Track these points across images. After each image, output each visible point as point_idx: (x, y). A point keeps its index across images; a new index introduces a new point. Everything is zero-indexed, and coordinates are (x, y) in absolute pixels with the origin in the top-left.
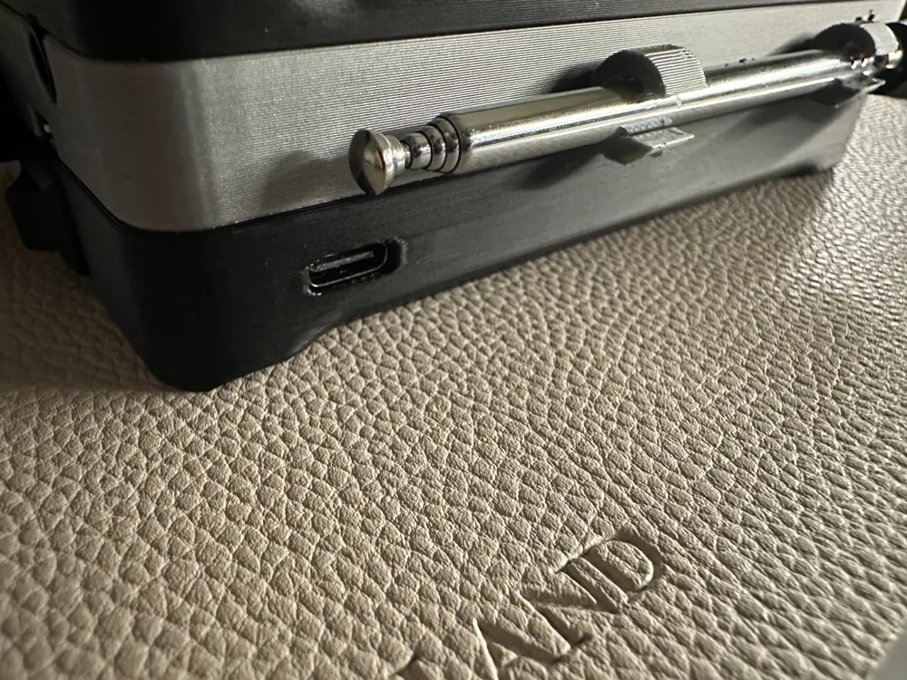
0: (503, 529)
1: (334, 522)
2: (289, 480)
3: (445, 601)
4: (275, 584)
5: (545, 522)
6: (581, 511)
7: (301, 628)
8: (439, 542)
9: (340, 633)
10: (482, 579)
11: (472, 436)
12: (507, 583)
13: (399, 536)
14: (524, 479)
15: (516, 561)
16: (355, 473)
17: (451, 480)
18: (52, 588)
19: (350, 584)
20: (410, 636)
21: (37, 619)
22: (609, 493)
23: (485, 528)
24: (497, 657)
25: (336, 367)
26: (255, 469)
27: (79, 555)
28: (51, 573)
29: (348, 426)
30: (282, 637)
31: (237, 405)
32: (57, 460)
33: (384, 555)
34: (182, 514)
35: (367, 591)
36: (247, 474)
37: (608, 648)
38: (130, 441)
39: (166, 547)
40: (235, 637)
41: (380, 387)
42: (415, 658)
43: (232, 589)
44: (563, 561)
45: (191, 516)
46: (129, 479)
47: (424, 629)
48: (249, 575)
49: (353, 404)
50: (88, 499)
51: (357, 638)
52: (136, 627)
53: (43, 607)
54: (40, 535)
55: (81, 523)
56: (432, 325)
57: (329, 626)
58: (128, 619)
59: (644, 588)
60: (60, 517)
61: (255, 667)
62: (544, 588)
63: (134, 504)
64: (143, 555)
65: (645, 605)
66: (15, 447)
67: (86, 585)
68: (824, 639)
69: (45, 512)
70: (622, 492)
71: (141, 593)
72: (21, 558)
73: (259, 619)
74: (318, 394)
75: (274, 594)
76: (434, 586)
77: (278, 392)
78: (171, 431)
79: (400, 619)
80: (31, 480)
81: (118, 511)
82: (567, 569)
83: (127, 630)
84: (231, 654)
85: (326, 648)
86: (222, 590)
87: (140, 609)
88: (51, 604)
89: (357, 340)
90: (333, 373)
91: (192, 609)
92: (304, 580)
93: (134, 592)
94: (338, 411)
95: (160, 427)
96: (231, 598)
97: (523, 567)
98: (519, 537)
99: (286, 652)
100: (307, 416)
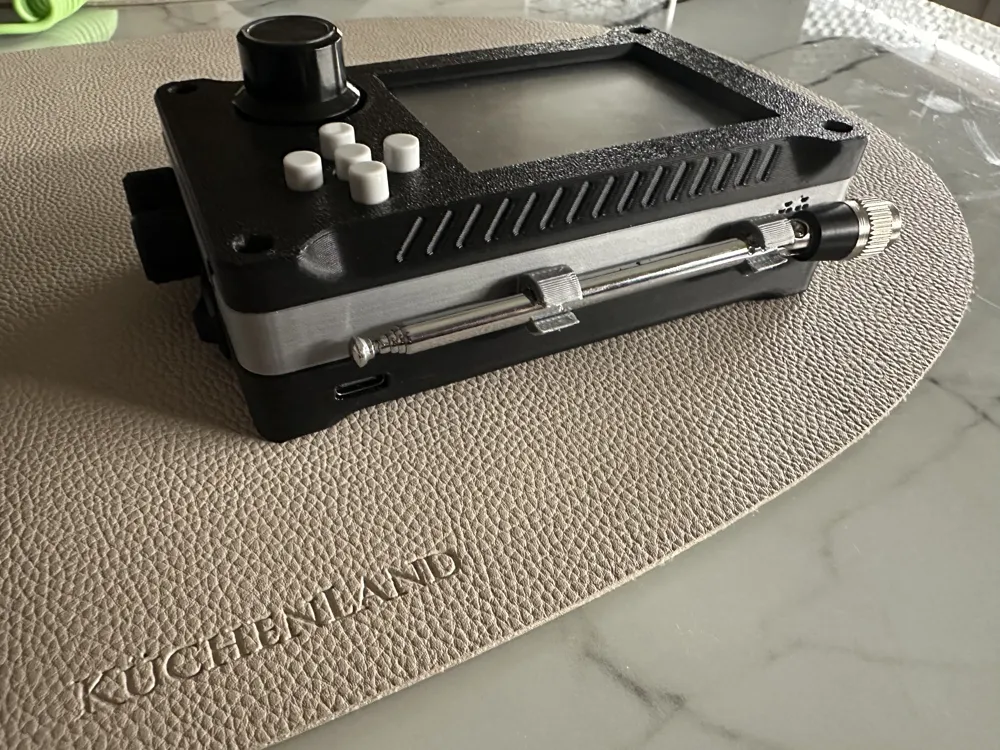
0: (394, 540)
1: (320, 524)
2: (306, 500)
3: (353, 567)
4: (286, 548)
5: (415, 541)
6: (435, 537)
7: (291, 567)
8: (362, 540)
9: (305, 572)
10: (373, 560)
11: (402, 489)
12: (384, 564)
13: (346, 536)
14: (417, 517)
15: (392, 555)
16: (338, 501)
17: (381, 511)
18: (198, 534)
19: (317, 553)
20: (333, 578)
21: (192, 546)
22: (455, 531)
23: (386, 538)
24: (365, 592)
25: (350, 436)
26: (293, 491)
27: (210, 521)
28: (199, 527)
29: (343, 474)
30: (282, 570)
31: (294, 454)
32: (206, 473)
33: (336, 543)
34: (255, 509)
35: (323, 557)
36: (288, 494)
37: (412, 599)
38: (239, 467)
39: (245, 523)
40: (264, 566)
41: (369, 453)
42: (332, 587)
43: (268, 546)
44: (415, 559)
45: (259, 511)
46: (236, 488)
47: (340, 577)
48: (276, 542)
49: (350, 461)
50: (216, 495)
51: (312, 575)
52: (228, 556)
53: (194, 541)
54: (196, 509)
55: (212, 507)
56: (414, 414)
57: (302, 569)
58: (225, 551)
59: (445, 578)
60: (204, 502)
61: (270, 579)
62: (399, 569)
63: (235, 501)
64: (235, 526)
65: (439, 585)
66: (188, 463)
67: (211, 535)
68: (509, 613)
69: (199, 499)
70: (461, 531)
71: (232, 542)
72: (187, 519)
73: (276, 561)
74: (336, 453)
75: (284, 551)
76: (351, 560)
77: (316, 448)
78: (259, 464)
79: (332, 571)
80: (194, 482)
81: (228, 503)
82: (414, 564)
83: (224, 556)
84: (261, 572)
85: (298, 577)
86: (264, 546)
87: (231, 548)
88: (197, 541)
89: (368, 420)
90: (347, 440)
91: (250, 552)
92: (298, 548)
93: (229, 541)
94: (342, 464)
95: (255, 461)
96: (267, 550)
97: (395, 558)
98: (399, 545)
99: (282, 575)
100: (325, 465)
